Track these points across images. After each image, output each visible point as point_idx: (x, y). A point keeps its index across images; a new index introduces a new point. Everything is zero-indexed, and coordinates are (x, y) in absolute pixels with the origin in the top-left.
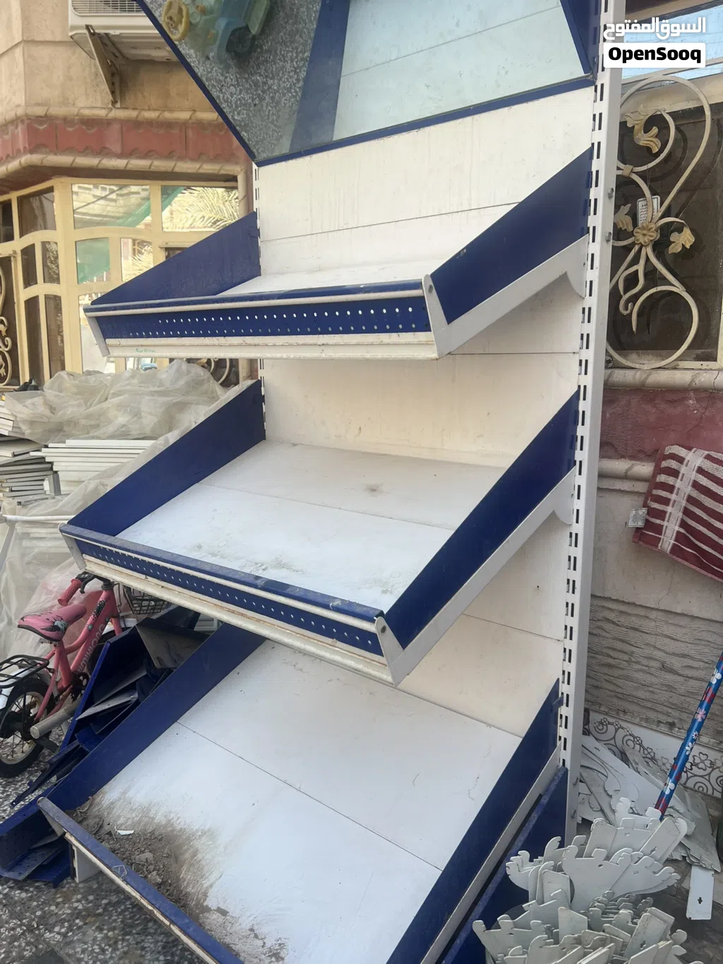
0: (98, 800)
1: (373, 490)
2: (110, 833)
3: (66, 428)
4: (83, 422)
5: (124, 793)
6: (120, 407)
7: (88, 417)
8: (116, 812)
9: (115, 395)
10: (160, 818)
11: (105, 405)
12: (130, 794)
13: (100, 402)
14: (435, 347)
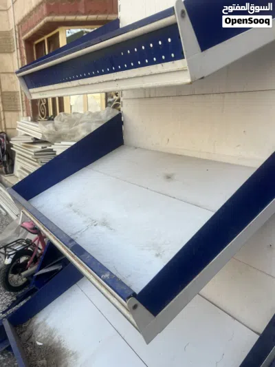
0: (33, 321)
1: (168, 177)
2: (32, 343)
3: (62, 137)
4: (69, 134)
5: (45, 320)
6: (83, 128)
7: (71, 132)
8: (39, 330)
9: (81, 123)
10: (56, 339)
11: (77, 127)
12: (47, 321)
13: (76, 125)
14: (188, 72)
